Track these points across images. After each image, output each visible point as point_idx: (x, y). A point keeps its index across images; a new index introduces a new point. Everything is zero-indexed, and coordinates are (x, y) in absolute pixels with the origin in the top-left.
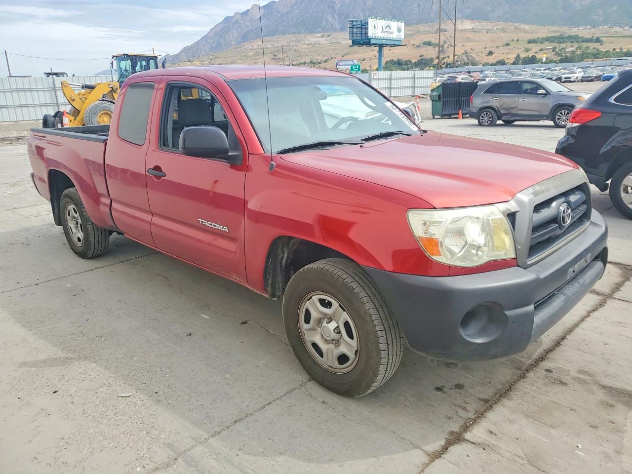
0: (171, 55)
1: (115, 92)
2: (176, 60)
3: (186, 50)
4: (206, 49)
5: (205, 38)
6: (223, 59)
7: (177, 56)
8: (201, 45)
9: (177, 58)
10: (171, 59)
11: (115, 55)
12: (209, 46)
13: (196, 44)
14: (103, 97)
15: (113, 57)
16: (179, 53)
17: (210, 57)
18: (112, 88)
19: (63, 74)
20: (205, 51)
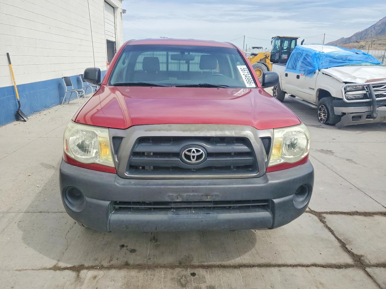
0: (345, 38)
1: (267, 58)
2: (348, 42)
3: (356, 35)
4: (372, 34)
5: (374, 27)
6: (383, 41)
7: (349, 39)
8: (369, 31)
9: (349, 40)
10: (344, 40)
11: (273, 37)
12: (375, 32)
13: (365, 31)
14: (260, 61)
15: (273, 38)
16: (351, 37)
17: (373, 40)
18: (266, 55)
19: (261, 48)
20: (371, 35)
